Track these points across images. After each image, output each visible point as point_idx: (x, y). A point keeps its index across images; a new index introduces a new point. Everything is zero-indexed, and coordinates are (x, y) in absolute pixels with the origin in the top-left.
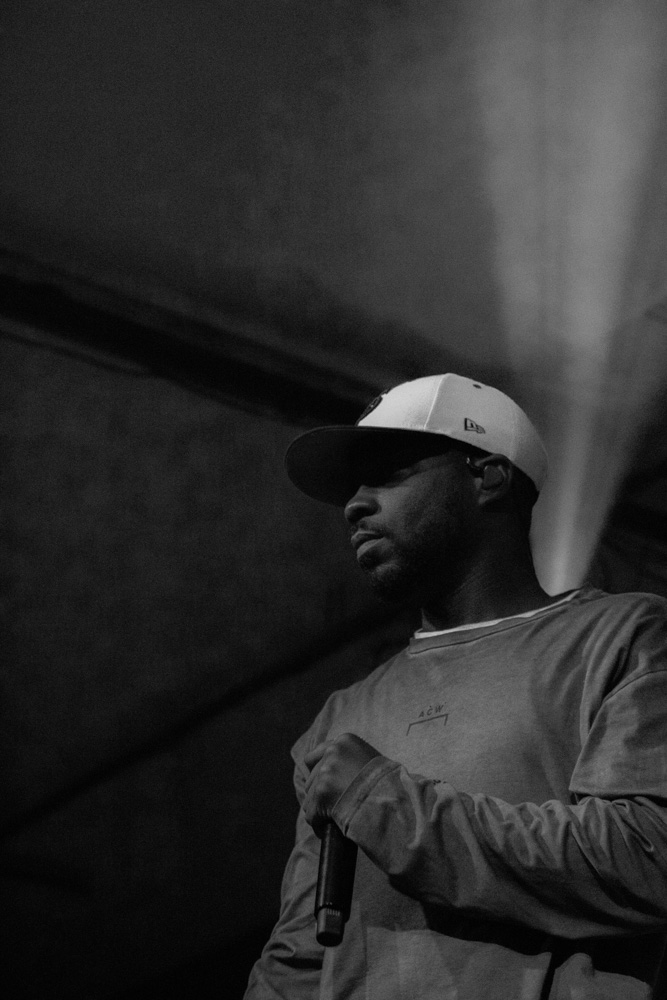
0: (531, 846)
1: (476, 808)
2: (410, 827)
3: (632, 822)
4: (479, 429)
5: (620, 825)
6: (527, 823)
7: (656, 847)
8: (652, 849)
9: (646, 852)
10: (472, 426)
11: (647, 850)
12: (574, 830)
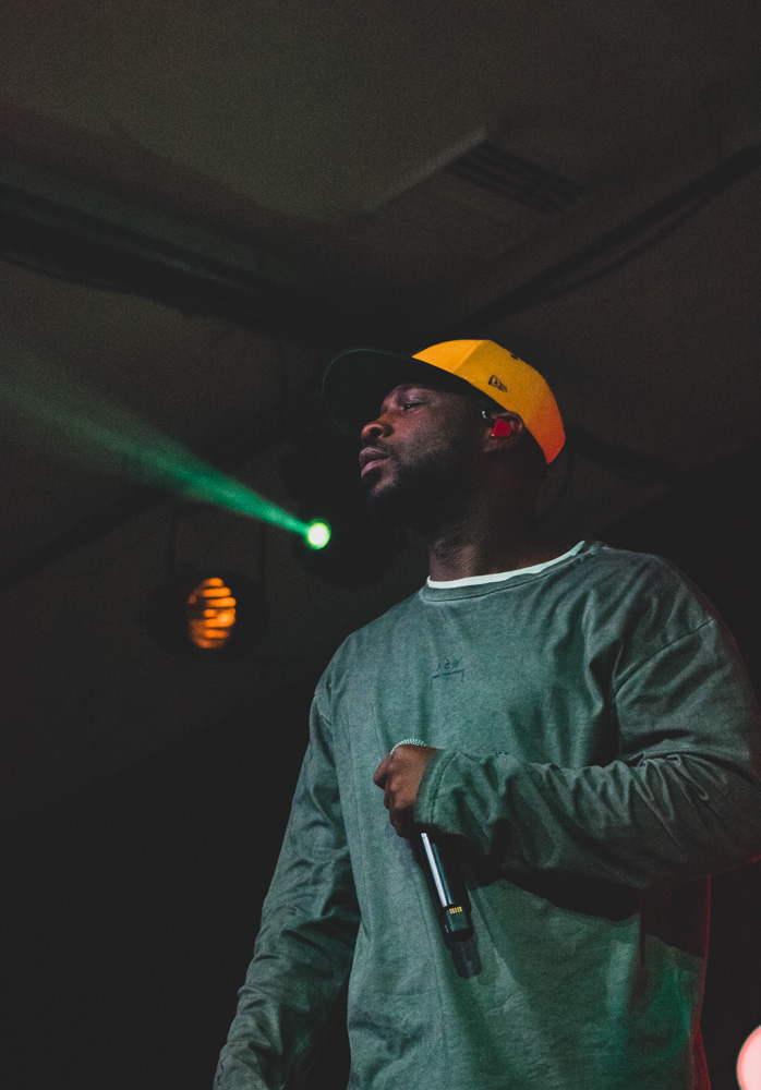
0: (600, 807)
1: (544, 777)
2: (483, 805)
3: (685, 773)
4: (502, 387)
5: (676, 779)
6: (593, 786)
7: (710, 796)
8: (706, 798)
9: (703, 801)
10: (496, 383)
11: (702, 798)
12: (638, 788)
